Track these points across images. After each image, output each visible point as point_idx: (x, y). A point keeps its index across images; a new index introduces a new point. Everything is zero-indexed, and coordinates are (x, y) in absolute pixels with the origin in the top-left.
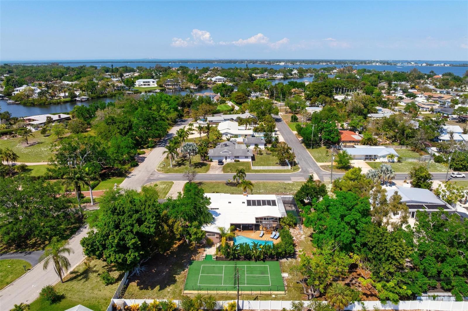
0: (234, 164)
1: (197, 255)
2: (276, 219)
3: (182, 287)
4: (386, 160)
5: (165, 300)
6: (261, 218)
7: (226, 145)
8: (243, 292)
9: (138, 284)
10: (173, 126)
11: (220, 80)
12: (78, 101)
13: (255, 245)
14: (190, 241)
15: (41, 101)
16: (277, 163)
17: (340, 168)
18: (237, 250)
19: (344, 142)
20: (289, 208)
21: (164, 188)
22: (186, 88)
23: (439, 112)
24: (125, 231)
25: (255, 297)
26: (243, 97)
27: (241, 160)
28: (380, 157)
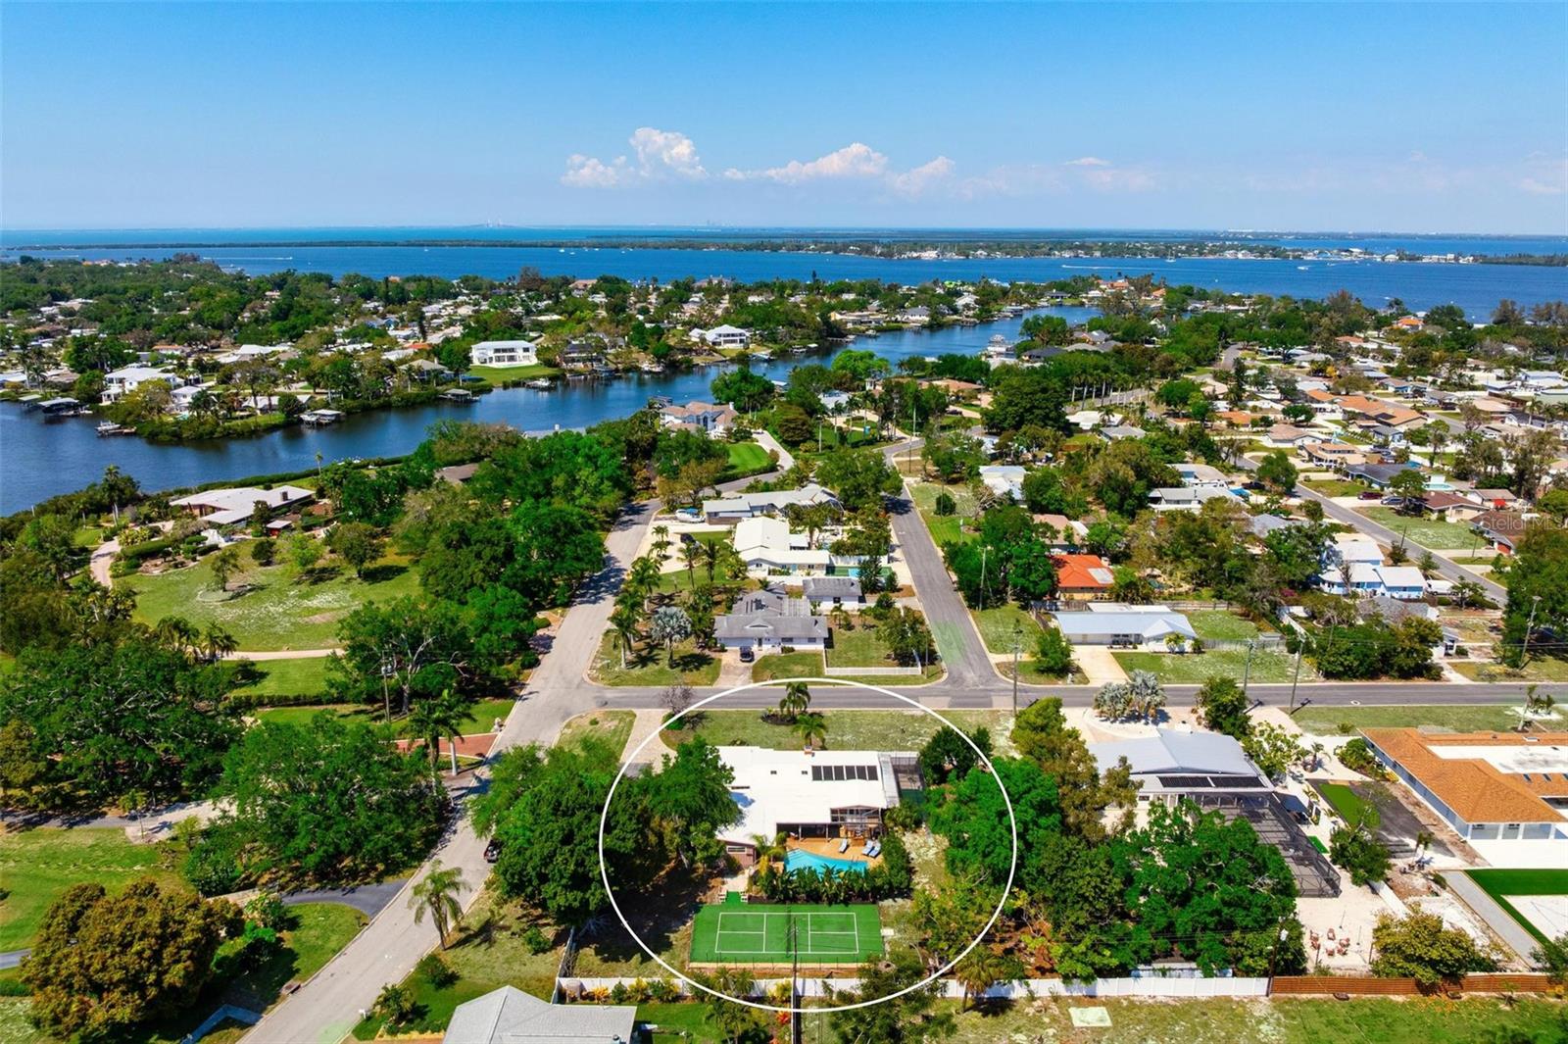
0: (780, 659)
1: (709, 893)
2: (876, 812)
3: (686, 955)
4: (1163, 647)
5: (656, 979)
6: (843, 811)
7: (759, 605)
8: (804, 965)
9: (597, 953)
10: (609, 531)
11: (730, 338)
12: (308, 423)
13: (829, 872)
14: (692, 862)
15: (201, 428)
16: (889, 657)
17: (1043, 672)
18: (791, 882)
19: (1066, 590)
20: (906, 785)
21: (615, 731)
22: (627, 370)
23: (1360, 476)
24: (583, 847)
25: (827, 973)
26: (803, 424)
27: (797, 647)
28: (1149, 639)
